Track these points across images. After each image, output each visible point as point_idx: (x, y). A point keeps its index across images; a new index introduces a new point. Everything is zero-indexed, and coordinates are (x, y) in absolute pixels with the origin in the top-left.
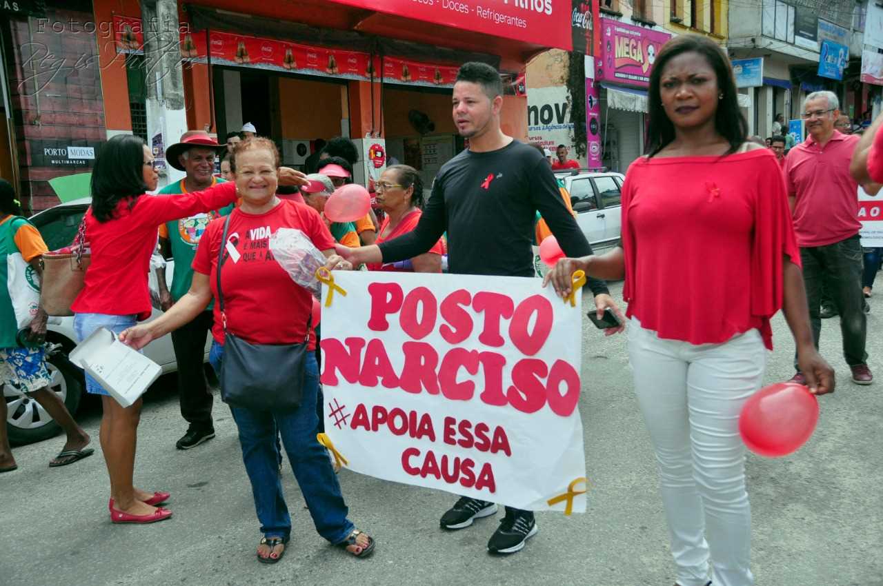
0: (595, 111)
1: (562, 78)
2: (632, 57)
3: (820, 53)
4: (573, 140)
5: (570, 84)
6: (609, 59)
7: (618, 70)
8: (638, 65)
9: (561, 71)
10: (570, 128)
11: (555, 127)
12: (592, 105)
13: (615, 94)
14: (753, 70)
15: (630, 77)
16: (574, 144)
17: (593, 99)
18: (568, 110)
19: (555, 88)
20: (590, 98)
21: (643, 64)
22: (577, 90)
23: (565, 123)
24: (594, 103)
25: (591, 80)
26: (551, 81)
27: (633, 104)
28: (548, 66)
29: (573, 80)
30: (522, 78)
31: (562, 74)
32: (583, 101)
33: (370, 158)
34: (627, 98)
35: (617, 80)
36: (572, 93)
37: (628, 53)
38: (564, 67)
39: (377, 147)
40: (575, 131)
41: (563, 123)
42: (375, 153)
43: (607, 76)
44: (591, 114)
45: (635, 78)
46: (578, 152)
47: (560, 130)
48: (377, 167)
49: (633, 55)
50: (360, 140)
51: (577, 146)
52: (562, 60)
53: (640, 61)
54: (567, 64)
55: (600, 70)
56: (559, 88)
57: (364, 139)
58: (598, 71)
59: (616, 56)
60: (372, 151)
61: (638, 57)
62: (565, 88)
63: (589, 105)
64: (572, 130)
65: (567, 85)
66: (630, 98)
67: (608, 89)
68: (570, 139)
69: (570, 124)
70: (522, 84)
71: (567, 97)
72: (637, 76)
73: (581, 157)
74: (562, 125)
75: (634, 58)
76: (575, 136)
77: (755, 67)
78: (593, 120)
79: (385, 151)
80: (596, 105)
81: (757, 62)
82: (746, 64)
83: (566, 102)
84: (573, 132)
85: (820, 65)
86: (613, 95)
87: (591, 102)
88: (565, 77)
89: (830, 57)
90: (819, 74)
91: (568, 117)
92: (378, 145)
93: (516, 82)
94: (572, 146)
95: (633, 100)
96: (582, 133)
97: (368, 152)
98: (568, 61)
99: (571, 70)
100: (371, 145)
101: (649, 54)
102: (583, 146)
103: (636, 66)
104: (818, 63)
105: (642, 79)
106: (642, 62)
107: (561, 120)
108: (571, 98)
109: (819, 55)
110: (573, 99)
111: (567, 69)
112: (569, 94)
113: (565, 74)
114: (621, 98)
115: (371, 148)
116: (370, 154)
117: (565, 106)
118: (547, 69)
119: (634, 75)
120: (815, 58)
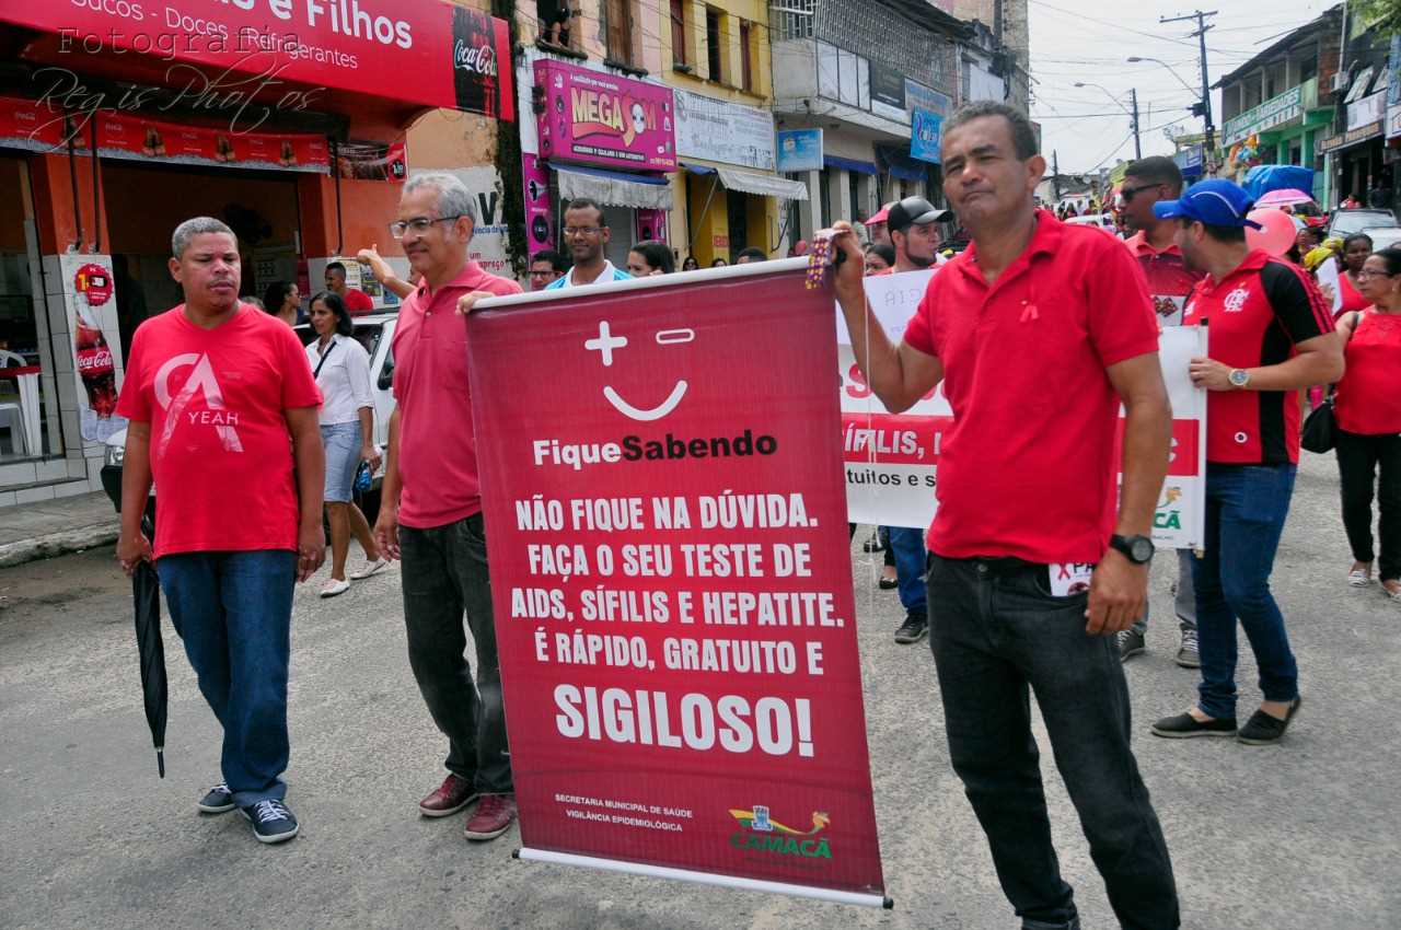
0: (541, 205)
1: (488, 152)
2: (603, 121)
3: (911, 127)
4: (508, 251)
5: (500, 162)
6: (562, 123)
7: (576, 141)
8: (616, 133)
9: (486, 143)
10: (502, 232)
11: (481, 231)
12: (535, 196)
13: (573, 179)
14: (809, 146)
15: (601, 152)
16: (509, 257)
17: (538, 185)
18: (499, 204)
19: (478, 169)
20: (533, 184)
21: (624, 132)
22: (510, 171)
23: (495, 224)
24: (539, 193)
25: (533, 156)
26: (473, 157)
27: (609, 194)
28: (467, 133)
29: (503, 157)
30: (399, 153)
31: (488, 146)
32: (519, 190)
33: (78, 289)
34: (594, 185)
35: (579, 157)
36: (503, 177)
37: (595, 115)
38: (491, 135)
39: (93, 270)
40: (510, 237)
41: (491, 223)
43: (559, 150)
44: (534, 209)
45: (611, 153)
46: (515, 270)
47: (486, 235)
48: (96, 305)
49: (606, 119)
50: (54, 257)
51: (514, 260)
52: (487, 125)
53: (618, 128)
54: (495, 132)
55: (546, 141)
56: (485, 169)
57: (61, 256)
58: (544, 142)
59: (575, 120)
60: (83, 277)
61: (616, 122)
62: (492, 168)
63: (531, 196)
64: (506, 235)
65: (495, 164)
66: (603, 186)
67: (560, 171)
68: (503, 250)
69: (502, 226)
70: (400, 161)
71: (497, 184)
72: (615, 150)
73: (520, 277)
74: (491, 227)
75: (608, 123)
76: (511, 245)
77: (812, 141)
78: (539, 220)
79: (111, 276)
80: (543, 196)
81: (814, 135)
82: (800, 138)
83: (496, 190)
84: (507, 240)
85: (913, 143)
86: (569, 180)
87: (534, 190)
88: (493, 152)
89: (925, 132)
90: (912, 156)
91: (498, 214)
92: (97, 267)
93: (386, 160)
94: (507, 261)
95: (608, 189)
96: (520, 239)
97: (74, 279)
98: (496, 126)
99: (500, 141)
100: (80, 267)
101: (634, 118)
102: (522, 259)
103: (613, 136)
104: (910, 140)
105: (622, 155)
106: (622, 129)
107: (488, 219)
108: (501, 184)
109: (909, 129)
110: (505, 186)
111: (495, 139)
112: (499, 179)
113: (492, 145)
114: (585, 184)
115: (81, 272)
116: (78, 282)
117: (494, 197)
118: (465, 138)
119: (608, 150)
120: (905, 133)
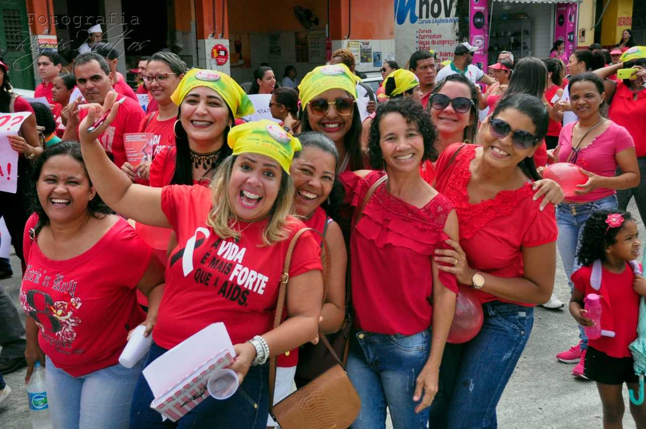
0: (480, 5)
4: (457, 33)
10: (455, 22)
11: (442, 21)
16: (458, 37)
18: (454, 5)
33: (213, 56)
39: (220, 47)
40: (459, 25)
41: (449, 16)
42: (218, 52)
47: (445, 23)
48: (220, 65)
50: (203, 40)
57: (206, 40)
60: (215, 51)
68: (454, 33)
69: (455, 18)
74: (448, 19)
76: (459, 30)
78: (478, 14)
79: (228, 50)
84: (457, 27)
92: (222, 46)
94: (456, 40)
96: (466, 27)
97: (211, 52)
100: (214, 46)
115: (214, 48)
116: (213, 53)
